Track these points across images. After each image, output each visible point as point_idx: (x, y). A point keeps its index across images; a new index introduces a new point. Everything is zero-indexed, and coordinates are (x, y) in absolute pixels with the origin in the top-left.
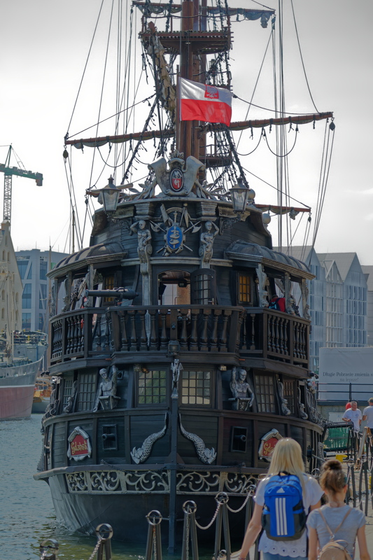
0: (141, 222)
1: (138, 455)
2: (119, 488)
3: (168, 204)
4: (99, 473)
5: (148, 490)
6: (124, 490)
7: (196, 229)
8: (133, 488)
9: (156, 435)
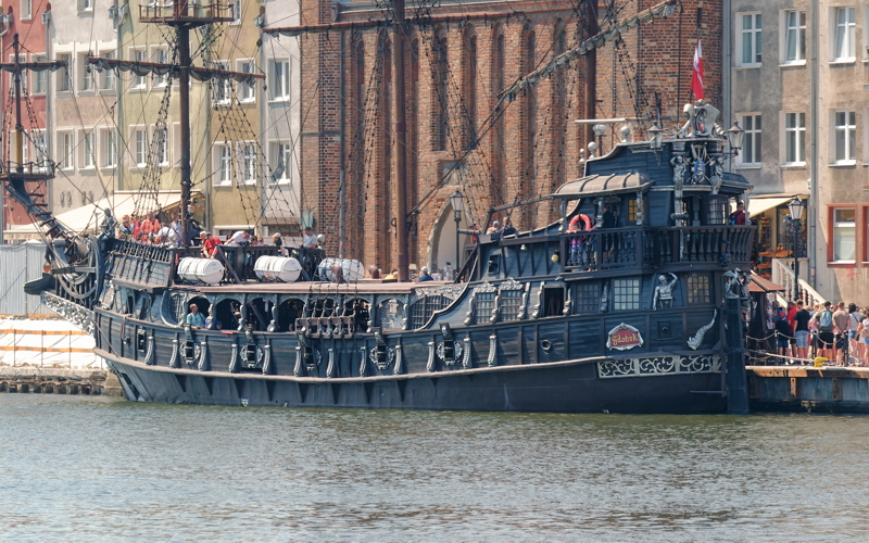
0: (680, 158)
1: (694, 343)
2: (673, 370)
3: (696, 143)
4: (652, 360)
5: (698, 371)
6: (678, 371)
7: (712, 163)
8: (686, 369)
9: (707, 327)
